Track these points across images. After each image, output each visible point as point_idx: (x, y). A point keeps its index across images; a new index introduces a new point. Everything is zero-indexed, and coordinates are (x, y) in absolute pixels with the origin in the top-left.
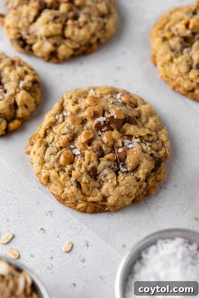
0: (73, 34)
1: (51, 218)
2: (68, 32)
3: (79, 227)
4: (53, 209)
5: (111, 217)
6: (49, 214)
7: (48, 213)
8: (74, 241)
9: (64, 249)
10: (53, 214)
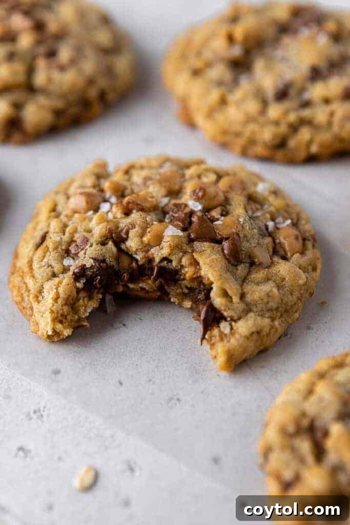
0: (50, 80)
1: (40, 422)
2: (40, 79)
3: (108, 433)
4: (42, 404)
5: (176, 404)
6: (34, 417)
7: (32, 414)
8: (99, 463)
9: (76, 483)
10: (45, 414)
